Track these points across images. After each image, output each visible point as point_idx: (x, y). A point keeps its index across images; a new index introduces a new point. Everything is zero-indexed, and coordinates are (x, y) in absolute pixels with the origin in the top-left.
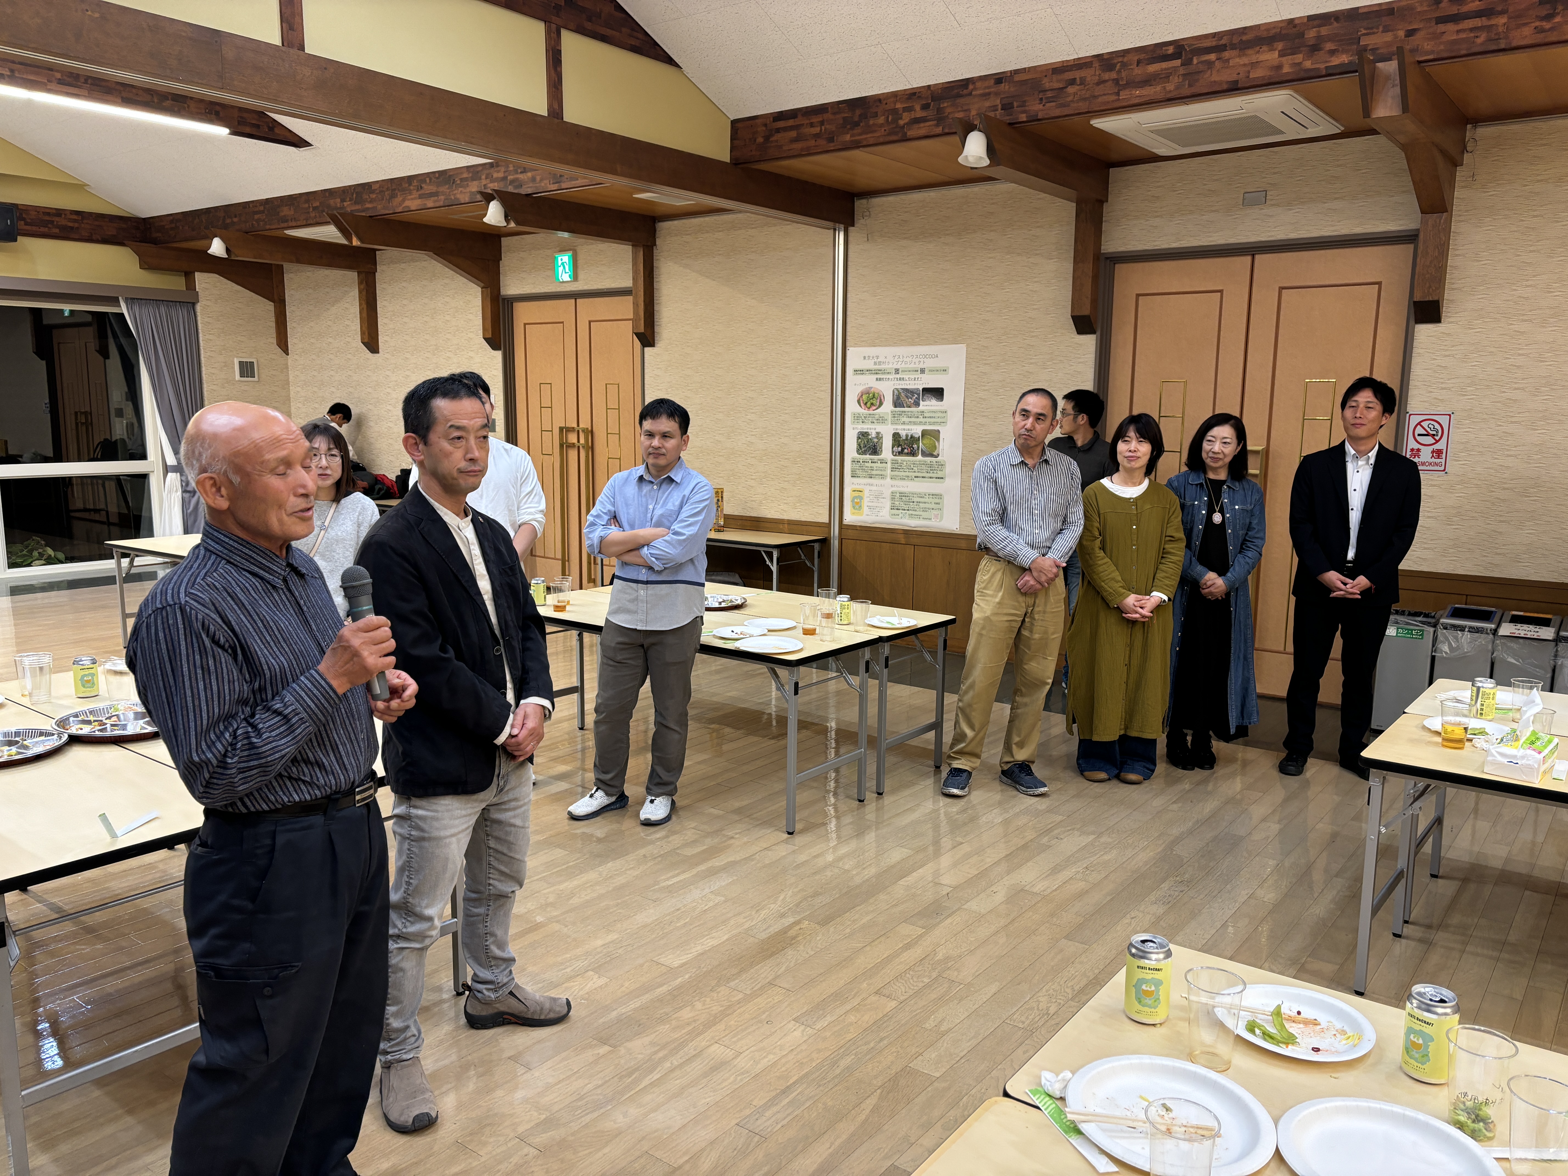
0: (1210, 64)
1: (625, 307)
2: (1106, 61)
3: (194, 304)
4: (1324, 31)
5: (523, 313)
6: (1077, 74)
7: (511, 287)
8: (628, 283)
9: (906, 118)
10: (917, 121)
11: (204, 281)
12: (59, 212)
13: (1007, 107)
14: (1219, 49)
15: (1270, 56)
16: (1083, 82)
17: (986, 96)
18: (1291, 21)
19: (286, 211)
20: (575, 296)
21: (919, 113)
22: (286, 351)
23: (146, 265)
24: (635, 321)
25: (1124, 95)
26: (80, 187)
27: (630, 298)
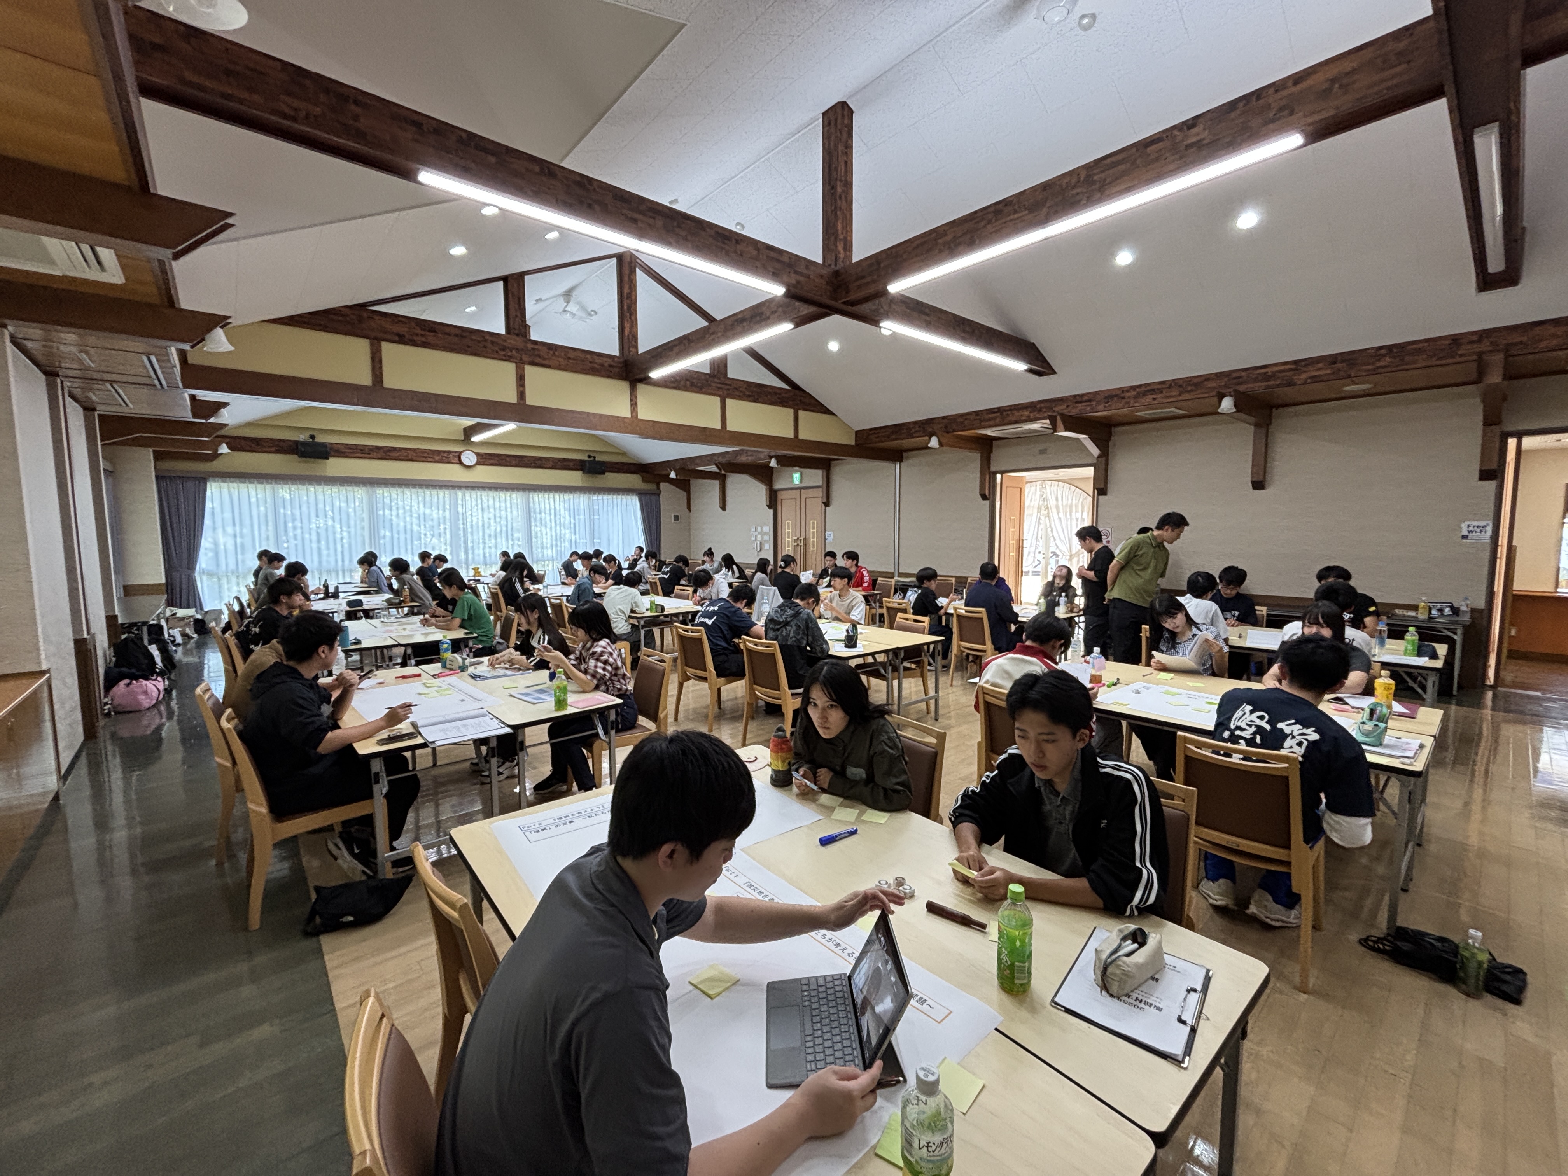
0: (1008, 415)
1: (820, 493)
2: (977, 413)
3: (659, 495)
4: (1042, 405)
5: (781, 495)
6: (968, 417)
7: (777, 486)
8: (820, 483)
9: (913, 430)
10: (916, 431)
11: (663, 485)
12: (617, 463)
13: (946, 427)
14: (1011, 410)
15: (1026, 413)
16: (970, 419)
17: (939, 423)
18: (1032, 402)
19: (698, 461)
20: (800, 488)
21: (917, 429)
22: (690, 511)
23: (644, 480)
24: (822, 497)
25: (983, 424)
26: (624, 454)
27: (821, 490)
